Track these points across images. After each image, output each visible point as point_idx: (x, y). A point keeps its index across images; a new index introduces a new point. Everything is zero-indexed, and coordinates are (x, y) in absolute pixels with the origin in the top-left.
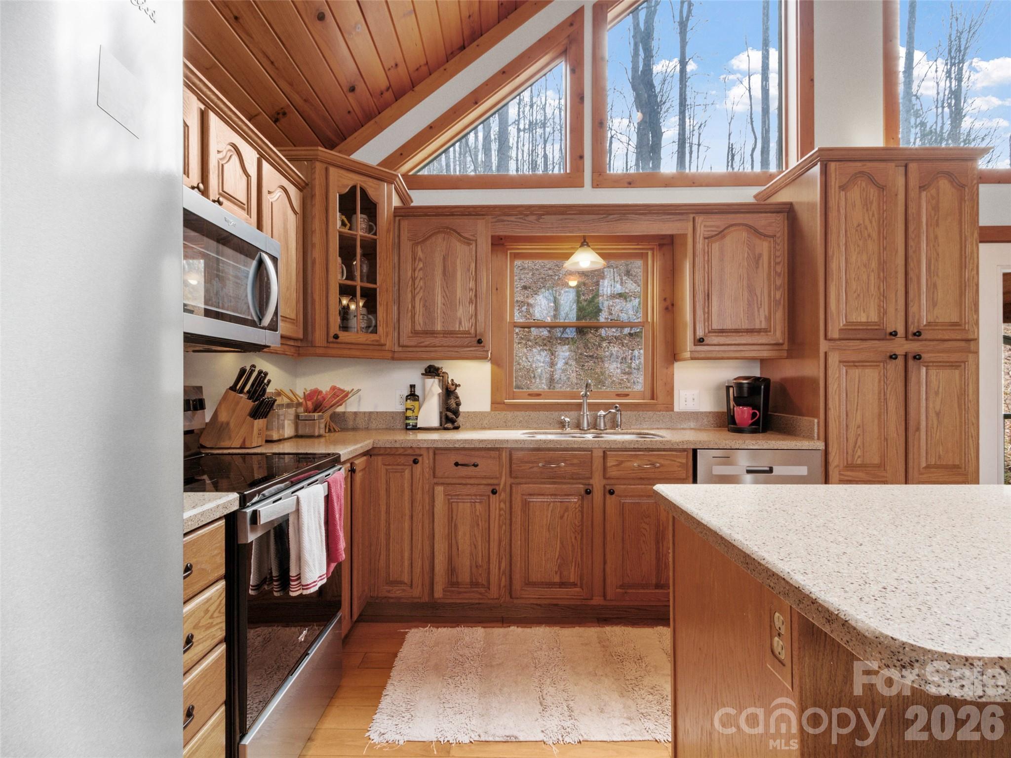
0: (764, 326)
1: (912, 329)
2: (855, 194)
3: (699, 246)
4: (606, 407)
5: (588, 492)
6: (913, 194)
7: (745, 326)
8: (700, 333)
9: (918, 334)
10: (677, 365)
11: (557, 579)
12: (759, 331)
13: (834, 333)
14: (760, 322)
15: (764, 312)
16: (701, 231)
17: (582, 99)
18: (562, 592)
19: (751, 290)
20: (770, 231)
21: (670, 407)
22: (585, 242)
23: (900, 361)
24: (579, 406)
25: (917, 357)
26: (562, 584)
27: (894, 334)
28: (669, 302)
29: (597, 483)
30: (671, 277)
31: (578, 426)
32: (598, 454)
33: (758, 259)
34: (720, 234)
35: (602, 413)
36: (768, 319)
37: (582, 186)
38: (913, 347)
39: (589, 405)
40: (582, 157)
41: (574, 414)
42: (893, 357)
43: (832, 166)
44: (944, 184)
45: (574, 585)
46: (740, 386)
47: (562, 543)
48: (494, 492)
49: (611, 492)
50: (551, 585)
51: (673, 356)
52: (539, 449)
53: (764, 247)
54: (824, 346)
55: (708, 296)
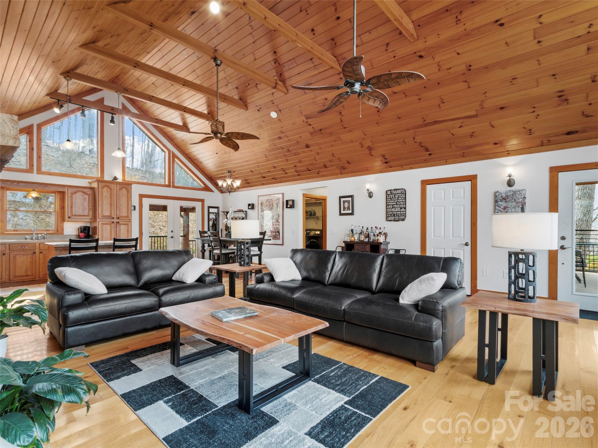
0: (87, 214)
1: (118, 217)
2: (105, 189)
3: (69, 195)
4: (41, 234)
5: (34, 253)
6: (118, 191)
7: (82, 214)
8: (69, 216)
9: (118, 218)
10: (65, 223)
11: (25, 275)
12: (86, 216)
13: (100, 217)
14: (86, 213)
15: (87, 211)
16: (70, 191)
17: (33, 149)
18: (26, 278)
19: (83, 206)
20: (88, 193)
21: (62, 233)
22: (34, 190)
23: (115, 223)
24: (32, 234)
25: (118, 223)
26: (26, 276)
27: (113, 218)
28: (62, 207)
29: (37, 251)
30: (63, 200)
31: (32, 239)
32: (37, 244)
33: (85, 199)
34: (75, 193)
35: (40, 235)
36: (88, 213)
37: (33, 173)
38: (118, 220)
39: (36, 233)
40: (33, 165)
41: (31, 236)
42: (113, 222)
43: (99, 183)
44: (124, 189)
45: (30, 275)
46: (81, 228)
47: (26, 266)
48: (4, 254)
49: (41, 253)
50: (23, 276)
51: (63, 220)
52: (19, 244)
53: (87, 197)
54: (98, 220)
55: (72, 207)
